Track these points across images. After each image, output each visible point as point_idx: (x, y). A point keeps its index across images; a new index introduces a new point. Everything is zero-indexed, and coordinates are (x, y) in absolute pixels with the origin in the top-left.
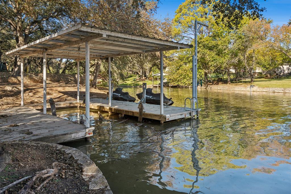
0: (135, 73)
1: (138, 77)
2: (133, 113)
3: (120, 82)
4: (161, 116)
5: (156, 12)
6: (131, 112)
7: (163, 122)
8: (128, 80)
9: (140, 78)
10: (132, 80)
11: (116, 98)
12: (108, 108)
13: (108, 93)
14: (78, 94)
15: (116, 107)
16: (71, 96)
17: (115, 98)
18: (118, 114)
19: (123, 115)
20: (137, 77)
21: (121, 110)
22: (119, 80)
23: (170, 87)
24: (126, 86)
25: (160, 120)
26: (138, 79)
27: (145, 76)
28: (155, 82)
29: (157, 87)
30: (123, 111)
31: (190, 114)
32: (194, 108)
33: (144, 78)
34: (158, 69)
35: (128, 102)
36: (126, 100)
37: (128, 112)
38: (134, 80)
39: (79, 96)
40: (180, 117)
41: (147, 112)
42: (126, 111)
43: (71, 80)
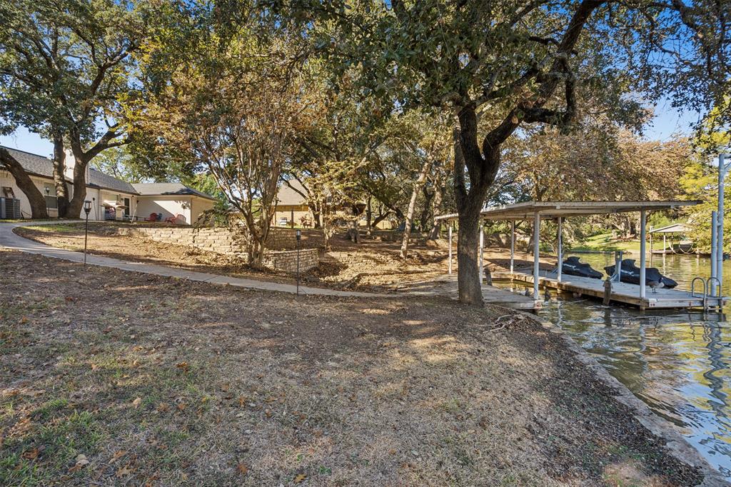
0: (608, 227)
1: (616, 233)
2: (596, 292)
3: (575, 244)
4: (640, 299)
5: (651, 124)
6: (592, 291)
7: (644, 308)
8: (592, 240)
9: (619, 236)
10: (602, 240)
11: (568, 271)
12: (556, 283)
13: (557, 264)
14: (512, 263)
15: (568, 283)
16: (501, 265)
17: (566, 271)
18: (572, 293)
19: (580, 294)
20: (614, 235)
21: (576, 288)
22: (573, 239)
23: (698, 256)
24: (586, 251)
25: (639, 304)
26: (616, 237)
27: (633, 232)
28: (656, 244)
29: (662, 254)
30: (580, 289)
31: (702, 302)
32: (715, 295)
33: (628, 236)
34: (668, 217)
35: (588, 279)
36: (586, 276)
37: (588, 290)
38: (606, 241)
39: (514, 265)
40: (678, 305)
41: (617, 293)
42: (584, 290)
43: (493, 242)
